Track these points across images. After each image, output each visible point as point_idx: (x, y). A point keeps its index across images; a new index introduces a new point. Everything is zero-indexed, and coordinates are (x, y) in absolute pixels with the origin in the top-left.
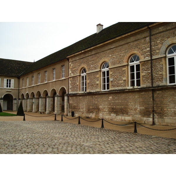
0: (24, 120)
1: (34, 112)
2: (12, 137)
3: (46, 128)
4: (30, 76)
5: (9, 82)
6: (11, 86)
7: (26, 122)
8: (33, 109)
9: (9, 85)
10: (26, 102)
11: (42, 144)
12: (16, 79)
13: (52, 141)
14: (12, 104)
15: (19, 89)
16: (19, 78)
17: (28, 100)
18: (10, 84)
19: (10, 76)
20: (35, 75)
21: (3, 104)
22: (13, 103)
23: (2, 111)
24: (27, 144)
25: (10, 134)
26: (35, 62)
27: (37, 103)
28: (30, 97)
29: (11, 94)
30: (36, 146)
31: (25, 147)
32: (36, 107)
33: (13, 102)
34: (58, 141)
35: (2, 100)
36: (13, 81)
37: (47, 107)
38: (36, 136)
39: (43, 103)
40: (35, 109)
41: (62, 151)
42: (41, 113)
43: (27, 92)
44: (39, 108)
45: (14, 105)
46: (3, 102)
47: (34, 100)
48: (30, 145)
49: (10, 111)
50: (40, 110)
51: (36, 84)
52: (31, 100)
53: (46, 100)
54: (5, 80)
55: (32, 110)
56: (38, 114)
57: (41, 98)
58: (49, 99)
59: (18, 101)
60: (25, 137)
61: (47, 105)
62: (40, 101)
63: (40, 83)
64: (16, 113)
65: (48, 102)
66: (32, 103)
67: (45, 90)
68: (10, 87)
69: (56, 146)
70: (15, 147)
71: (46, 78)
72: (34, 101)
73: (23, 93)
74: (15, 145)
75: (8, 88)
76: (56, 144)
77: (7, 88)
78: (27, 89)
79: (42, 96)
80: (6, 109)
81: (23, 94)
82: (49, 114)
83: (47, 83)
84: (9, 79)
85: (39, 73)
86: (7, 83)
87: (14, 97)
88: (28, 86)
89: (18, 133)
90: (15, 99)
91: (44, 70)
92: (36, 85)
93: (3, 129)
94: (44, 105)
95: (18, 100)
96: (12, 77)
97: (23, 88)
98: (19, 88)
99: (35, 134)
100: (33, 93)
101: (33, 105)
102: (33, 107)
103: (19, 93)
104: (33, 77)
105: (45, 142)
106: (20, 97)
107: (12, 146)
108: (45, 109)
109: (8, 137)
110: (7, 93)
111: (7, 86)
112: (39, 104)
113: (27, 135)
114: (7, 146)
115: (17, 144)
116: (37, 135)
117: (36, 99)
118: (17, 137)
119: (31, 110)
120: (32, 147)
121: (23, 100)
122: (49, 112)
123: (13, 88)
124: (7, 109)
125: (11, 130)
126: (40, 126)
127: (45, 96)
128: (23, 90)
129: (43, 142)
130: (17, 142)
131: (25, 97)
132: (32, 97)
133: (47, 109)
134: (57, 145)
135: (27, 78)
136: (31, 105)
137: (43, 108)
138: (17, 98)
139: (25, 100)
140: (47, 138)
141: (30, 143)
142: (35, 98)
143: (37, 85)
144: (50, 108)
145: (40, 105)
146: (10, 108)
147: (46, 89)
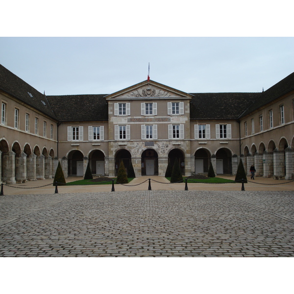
0: (243, 189)
1: (266, 177)
2: (210, 216)
3: (273, 203)
4: (256, 116)
5: (223, 129)
6: (227, 136)
7: (244, 192)
8: (265, 172)
9: (223, 134)
10: (252, 159)
11: (252, 228)
12: (235, 124)
13: (272, 226)
14: (231, 165)
15: (240, 140)
16: (239, 121)
17: (255, 156)
18: (225, 131)
19: (225, 119)
20: (264, 114)
21: (217, 164)
22: (232, 163)
23: (215, 176)
24: (228, 227)
25: (209, 210)
26: (264, 91)
27: (270, 161)
28: (258, 151)
29: (228, 148)
30: (241, 231)
31: (223, 231)
32: (268, 167)
33: (232, 161)
34: (283, 225)
35: (215, 159)
36: (229, 127)
37: (286, 168)
38: (249, 215)
39: (279, 161)
40: (268, 172)
41: (280, 242)
42: (277, 178)
43: (253, 144)
44: (273, 170)
45: (233, 166)
46: (215, 161)
47: (264, 156)
48: (232, 229)
49: (228, 176)
50: (275, 174)
51: (266, 129)
52: (260, 156)
53: (285, 155)
54: (218, 126)
55: (263, 173)
56: (272, 181)
57: (276, 152)
58: (290, 153)
59: (239, 159)
60: (230, 216)
61: (287, 163)
62: (275, 158)
63: (274, 127)
64: (233, 179)
65: (288, 159)
66: (262, 162)
67: (282, 138)
68: (225, 136)
69: (274, 234)
70: (207, 230)
71: (283, 117)
72: (264, 158)
73: (247, 145)
74: (209, 227)
75: (223, 138)
76: (276, 230)
77: (221, 139)
78: (253, 139)
79: (277, 148)
80: (222, 172)
81: (246, 147)
82: (291, 180)
83: (284, 126)
84: (223, 124)
85: (270, 110)
86: (221, 132)
87: (232, 152)
88: (253, 133)
89: (222, 209)
90: (235, 156)
91: (279, 104)
92: (266, 131)
93: (203, 202)
94: (281, 164)
95: (239, 156)
96: (228, 120)
97: (247, 137)
98: (240, 138)
99: (249, 213)
100: (262, 145)
101: (264, 165)
102: (263, 168)
103: (240, 146)
104: (261, 117)
105: (259, 226)
106: (243, 153)
107: (202, 229)
108: (284, 171)
109: (204, 215)
110: (221, 147)
111: (221, 136)
112: (273, 163)
113: (236, 213)
114: (196, 227)
115: (213, 225)
116: (251, 214)
117: (269, 155)
118: (218, 215)
119: (261, 174)
120: (233, 232)
121: (247, 157)
122: (291, 176)
123: (230, 138)
124: (224, 172)
125: (214, 205)
126: (264, 200)
127: (283, 149)
128: (247, 141)
129: (256, 226)
130: (214, 224)
131: (250, 153)
132: (261, 152)
133: (287, 171)
134: (278, 231)
135: (252, 119)
136: (260, 165)
137: (281, 169)
138: (238, 154)
139: (251, 157)
140: (266, 219)
141: (233, 226)
142: (266, 153)
143: (269, 130)
144: (292, 168)
145: (275, 164)
146: (227, 171)
147: (284, 137)
